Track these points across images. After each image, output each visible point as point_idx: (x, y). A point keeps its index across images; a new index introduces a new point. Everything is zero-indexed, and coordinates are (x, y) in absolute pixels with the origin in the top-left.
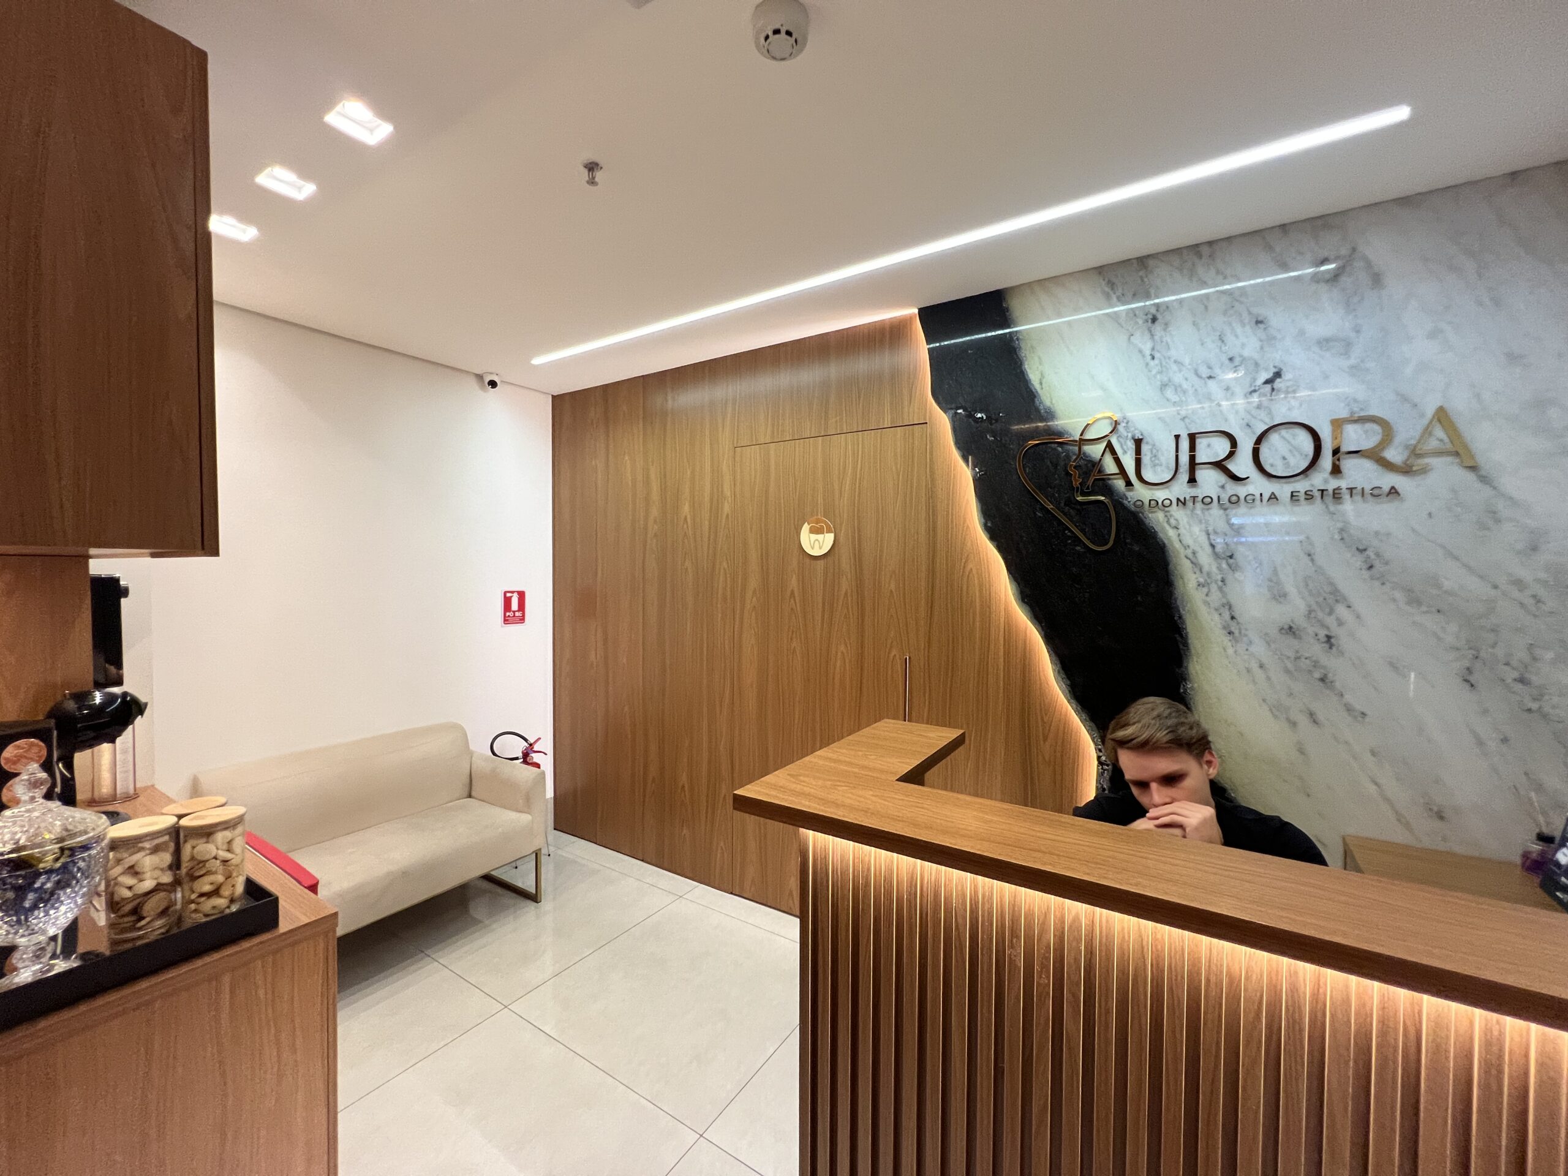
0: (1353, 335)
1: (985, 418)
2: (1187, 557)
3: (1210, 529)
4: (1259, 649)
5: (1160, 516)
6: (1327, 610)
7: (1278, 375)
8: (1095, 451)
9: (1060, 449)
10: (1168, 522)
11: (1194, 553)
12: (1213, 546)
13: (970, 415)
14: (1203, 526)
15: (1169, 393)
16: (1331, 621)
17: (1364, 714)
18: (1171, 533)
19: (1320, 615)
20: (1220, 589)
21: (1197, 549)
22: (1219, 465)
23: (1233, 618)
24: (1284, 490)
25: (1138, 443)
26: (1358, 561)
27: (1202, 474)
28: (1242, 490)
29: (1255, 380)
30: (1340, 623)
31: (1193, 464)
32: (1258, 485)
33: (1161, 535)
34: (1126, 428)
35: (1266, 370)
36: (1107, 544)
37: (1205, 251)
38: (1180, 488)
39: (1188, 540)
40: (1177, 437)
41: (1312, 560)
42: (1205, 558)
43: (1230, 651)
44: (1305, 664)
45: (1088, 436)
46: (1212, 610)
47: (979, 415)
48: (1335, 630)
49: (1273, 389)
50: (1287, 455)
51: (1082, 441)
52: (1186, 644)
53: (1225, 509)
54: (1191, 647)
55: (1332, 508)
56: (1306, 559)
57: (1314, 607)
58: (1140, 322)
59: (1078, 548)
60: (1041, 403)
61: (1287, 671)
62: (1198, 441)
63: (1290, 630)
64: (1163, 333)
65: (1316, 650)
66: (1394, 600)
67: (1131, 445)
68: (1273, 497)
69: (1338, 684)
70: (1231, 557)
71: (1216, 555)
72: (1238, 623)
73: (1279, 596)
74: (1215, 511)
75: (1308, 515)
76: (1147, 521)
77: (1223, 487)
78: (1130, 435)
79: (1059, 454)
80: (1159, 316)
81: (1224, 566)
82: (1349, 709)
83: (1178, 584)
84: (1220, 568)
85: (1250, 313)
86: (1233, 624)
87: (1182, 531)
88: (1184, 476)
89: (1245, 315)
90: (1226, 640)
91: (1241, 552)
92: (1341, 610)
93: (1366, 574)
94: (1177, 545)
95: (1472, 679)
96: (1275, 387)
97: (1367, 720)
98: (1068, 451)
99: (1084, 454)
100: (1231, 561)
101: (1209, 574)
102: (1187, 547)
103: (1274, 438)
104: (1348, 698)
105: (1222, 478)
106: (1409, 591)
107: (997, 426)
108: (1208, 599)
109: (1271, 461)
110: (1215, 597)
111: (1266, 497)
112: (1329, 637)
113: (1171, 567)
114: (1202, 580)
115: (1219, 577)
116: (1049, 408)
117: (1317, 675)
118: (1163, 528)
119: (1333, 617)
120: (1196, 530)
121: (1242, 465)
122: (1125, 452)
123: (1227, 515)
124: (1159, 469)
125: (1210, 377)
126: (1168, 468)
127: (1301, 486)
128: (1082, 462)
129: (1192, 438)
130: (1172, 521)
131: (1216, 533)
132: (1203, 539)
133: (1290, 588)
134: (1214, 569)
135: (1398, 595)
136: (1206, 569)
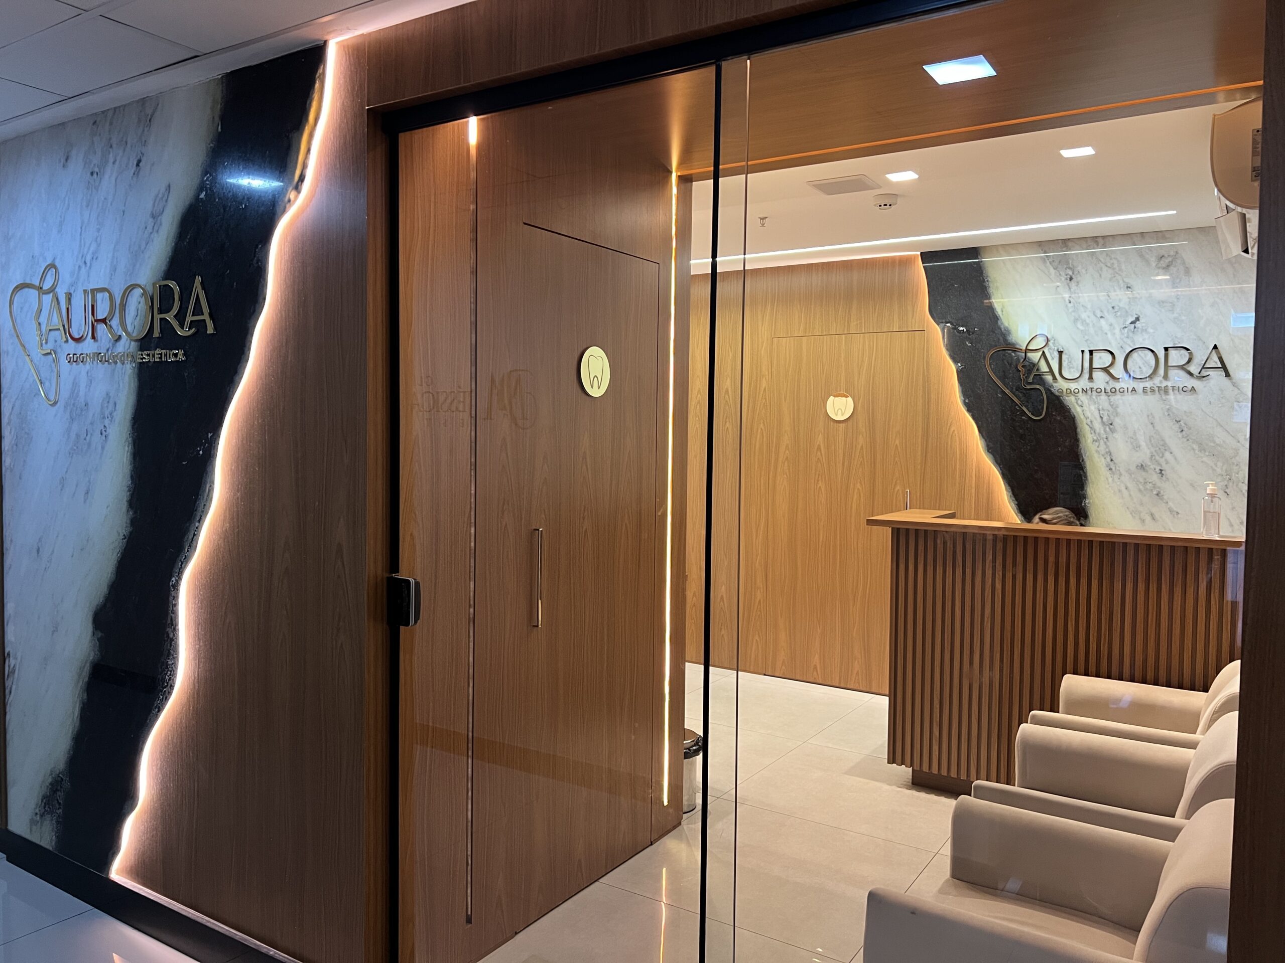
0: (1175, 300)
1: (965, 330)
2: (1087, 424)
3: (1100, 407)
4: (1126, 478)
5: (1072, 398)
6: (1161, 455)
7: (1138, 319)
8: (1035, 357)
9: (1013, 354)
10: (1077, 403)
11: (1091, 422)
12: (1102, 418)
13: (955, 328)
14: (1097, 405)
15: (1079, 325)
16: (1162, 461)
17: (1178, 513)
18: (1079, 409)
19: (1157, 458)
20: (1105, 443)
21: (1093, 419)
22: (1105, 370)
23: (1112, 460)
24: (1139, 386)
25: (1060, 353)
26: (1176, 427)
27: (1097, 375)
28: (1118, 386)
29: (1125, 321)
30: (1167, 463)
31: (1091, 368)
32: (1125, 383)
33: (1073, 410)
34: (1054, 343)
35: (1132, 316)
36: (1041, 415)
37: (1101, 241)
38: (1084, 383)
39: (1088, 414)
40: (1083, 351)
41: (1153, 427)
42: (1097, 425)
43: (1110, 480)
44: (1149, 486)
45: (1030, 347)
46: (1101, 455)
47: (961, 329)
48: (1164, 466)
49: (1135, 327)
50: (1142, 366)
51: (1027, 350)
52: (1086, 477)
53: (1109, 396)
54: (1089, 478)
55: (1164, 397)
56: (1151, 426)
57: (1155, 453)
58: (1063, 279)
59: (1023, 417)
60: (1002, 324)
61: (1140, 490)
62: (1094, 354)
63: (1142, 467)
64: (1076, 288)
65: (1155, 478)
66: (1193, 449)
67: (1056, 355)
68: (1134, 390)
69: (1165, 497)
70: (1111, 424)
71: (1103, 423)
72: (1114, 463)
73: (1137, 447)
75: (1152, 400)
76: (1065, 402)
77: (1107, 383)
78: (1056, 348)
79: (1012, 357)
80: (1074, 277)
81: (1108, 429)
82: (1171, 510)
83: (1082, 440)
84: (1105, 431)
85: (1124, 281)
86: (1112, 463)
87: (1085, 408)
88: (1086, 376)
89: (1121, 282)
90: (1108, 474)
91: (1118, 421)
92: (1167, 454)
93: (1180, 435)
94: (1082, 417)
95: (1227, 490)
97: (1179, 516)
98: (1018, 356)
99: (1028, 358)
100: (1111, 427)
101: (1099, 434)
102: (1087, 418)
103: (1135, 355)
104: (1171, 504)
105: (1108, 378)
106: (1200, 444)
107: (973, 336)
108: (1098, 449)
109: (1133, 369)
110: (1102, 448)
111: (1130, 390)
112: (1161, 470)
113: (1078, 430)
114: (1095, 438)
115: (1105, 436)
116: (1007, 328)
117: (1155, 492)
118: (1074, 406)
119: (1163, 459)
120: (1093, 407)
121: (1118, 371)
122: (1053, 359)
123: (1109, 400)
124: (1072, 370)
125: (1102, 317)
126: (1077, 370)
127: (1148, 384)
128: (1027, 364)
129: (1091, 352)
130: (1080, 402)
131: (1103, 410)
132: (1096, 414)
133: (1143, 444)
134: (1102, 432)
135: (1195, 446)
136: (1098, 431)
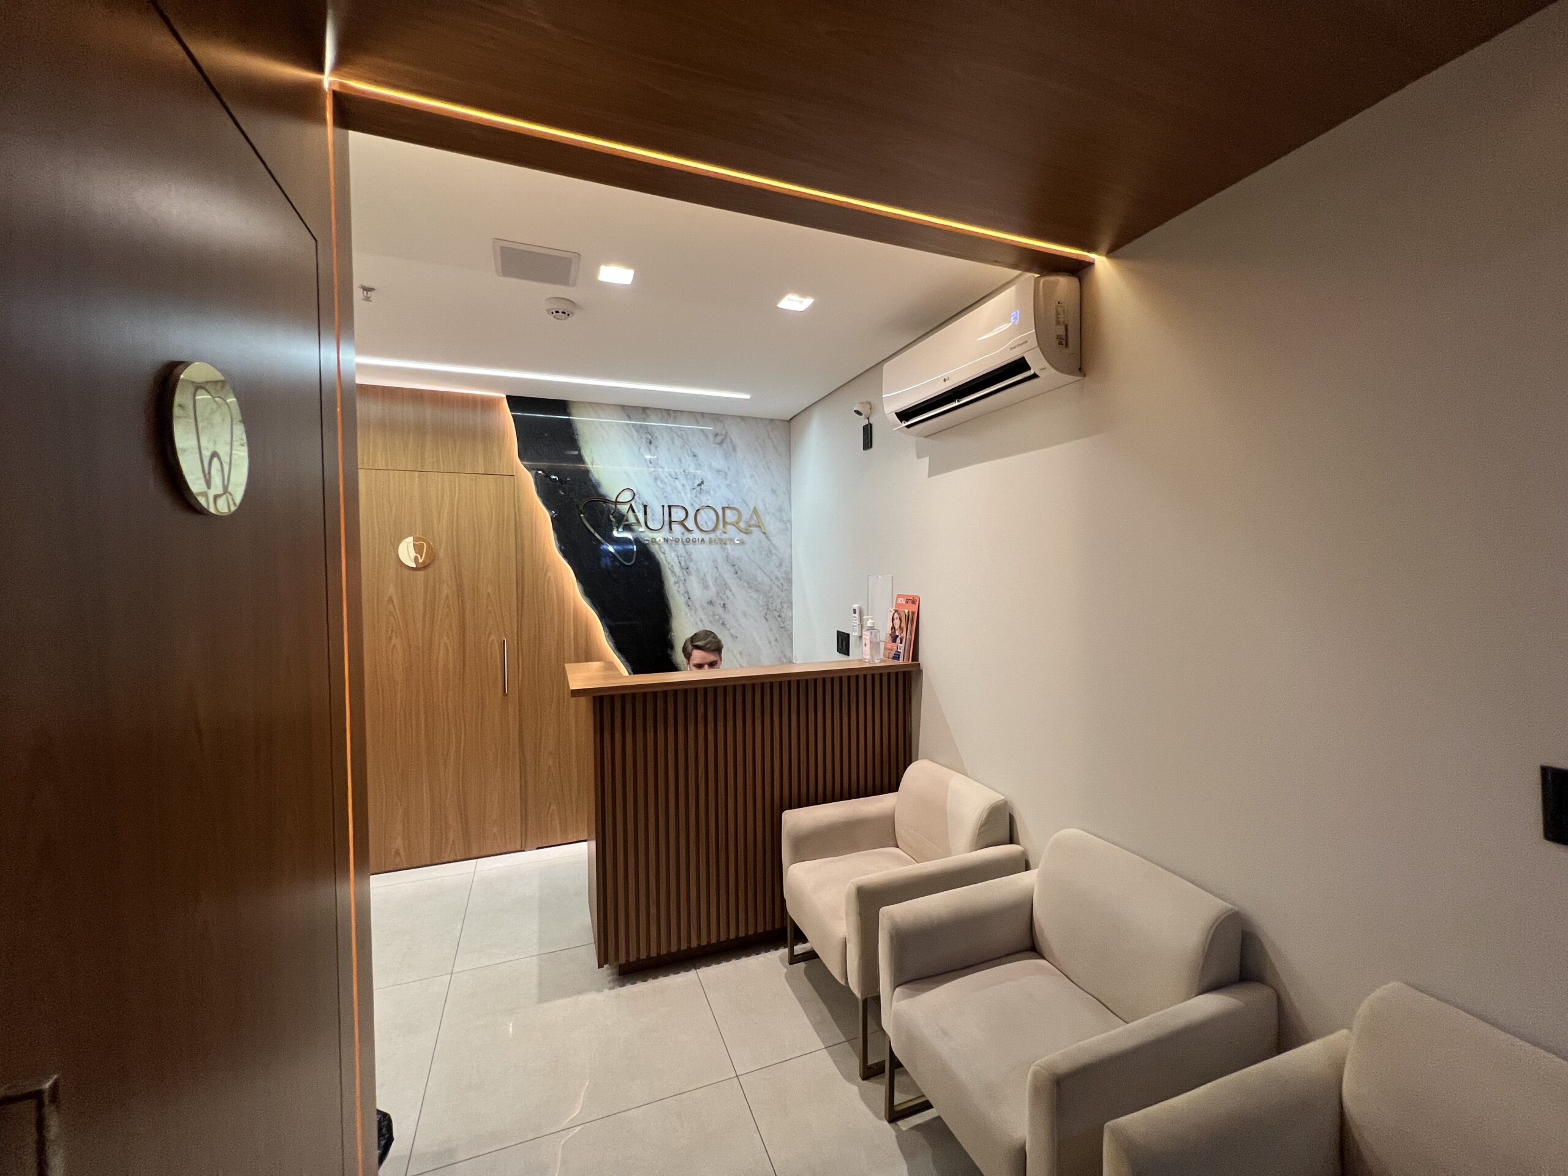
0: (727, 470)
1: (557, 479)
2: (669, 568)
3: (679, 554)
4: (700, 613)
5: (656, 546)
6: (723, 592)
7: (702, 483)
8: (624, 508)
9: (604, 505)
10: (660, 550)
11: (672, 566)
12: (680, 563)
13: (547, 476)
14: (676, 553)
15: (659, 482)
16: (724, 597)
17: (736, 637)
18: (662, 556)
19: (721, 594)
20: (684, 584)
21: (674, 565)
22: (682, 523)
23: (689, 598)
24: (707, 537)
25: (645, 506)
26: (732, 570)
27: (675, 526)
28: (691, 536)
29: (694, 483)
30: (728, 598)
31: (670, 522)
32: (697, 535)
33: (657, 556)
34: (639, 498)
35: (698, 479)
36: (630, 562)
37: (672, 414)
38: (665, 533)
39: (669, 560)
40: (663, 506)
41: (717, 570)
42: (677, 569)
43: (689, 614)
44: (717, 617)
45: (618, 500)
46: (681, 595)
47: (554, 477)
48: (726, 601)
49: (701, 489)
50: (707, 521)
51: (616, 502)
52: (670, 613)
53: (685, 545)
54: (673, 614)
55: (723, 547)
56: (715, 570)
57: (719, 591)
58: (644, 442)
59: (616, 563)
60: (593, 476)
61: (711, 622)
62: (672, 509)
63: (711, 603)
64: (655, 451)
65: (720, 610)
66: (744, 587)
67: (642, 508)
68: (703, 540)
69: (728, 626)
70: (687, 568)
71: (681, 568)
72: (692, 601)
73: (706, 587)
74: (680, 545)
75: (715, 548)
76: (651, 549)
77: (683, 534)
78: (641, 502)
79: (604, 508)
80: (652, 440)
81: (685, 572)
82: (732, 636)
83: (666, 582)
84: (683, 574)
85: (691, 450)
86: (689, 600)
87: (667, 555)
88: (667, 527)
89: (689, 451)
90: (687, 610)
91: (692, 565)
92: (728, 592)
93: (736, 575)
94: (665, 562)
95: (767, 617)
96: (702, 488)
97: (738, 639)
98: (609, 507)
99: (618, 509)
100: (688, 570)
101: (679, 577)
102: (669, 563)
103: (702, 512)
104: (732, 630)
105: (683, 530)
106: (748, 583)
107: (566, 486)
108: (679, 590)
109: (701, 523)
110: (682, 589)
111: (700, 539)
112: (724, 604)
113: (663, 574)
114: (676, 580)
115: (683, 578)
116: (597, 480)
117: (721, 622)
118: (658, 553)
119: (725, 596)
120: (673, 554)
121: (690, 524)
122: (639, 511)
123: (685, 547)
124: (655, 522)
125: (676, 478)
126: (659, 522)
127: (713, 536)
128: (617, 515)
129: (670, 507)
130: (662, 550)
131: (681, 556)
132: (676, 559)
133: (711, 583)
134: (681, 575)
135: (745, 584)
136: (678, 574)
